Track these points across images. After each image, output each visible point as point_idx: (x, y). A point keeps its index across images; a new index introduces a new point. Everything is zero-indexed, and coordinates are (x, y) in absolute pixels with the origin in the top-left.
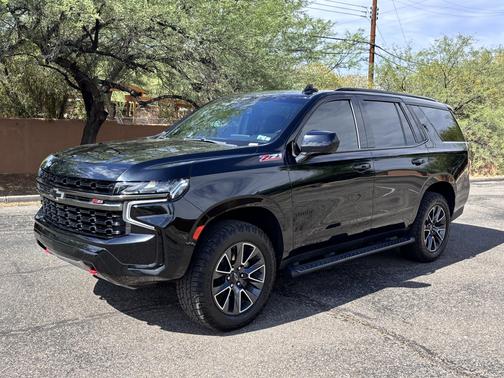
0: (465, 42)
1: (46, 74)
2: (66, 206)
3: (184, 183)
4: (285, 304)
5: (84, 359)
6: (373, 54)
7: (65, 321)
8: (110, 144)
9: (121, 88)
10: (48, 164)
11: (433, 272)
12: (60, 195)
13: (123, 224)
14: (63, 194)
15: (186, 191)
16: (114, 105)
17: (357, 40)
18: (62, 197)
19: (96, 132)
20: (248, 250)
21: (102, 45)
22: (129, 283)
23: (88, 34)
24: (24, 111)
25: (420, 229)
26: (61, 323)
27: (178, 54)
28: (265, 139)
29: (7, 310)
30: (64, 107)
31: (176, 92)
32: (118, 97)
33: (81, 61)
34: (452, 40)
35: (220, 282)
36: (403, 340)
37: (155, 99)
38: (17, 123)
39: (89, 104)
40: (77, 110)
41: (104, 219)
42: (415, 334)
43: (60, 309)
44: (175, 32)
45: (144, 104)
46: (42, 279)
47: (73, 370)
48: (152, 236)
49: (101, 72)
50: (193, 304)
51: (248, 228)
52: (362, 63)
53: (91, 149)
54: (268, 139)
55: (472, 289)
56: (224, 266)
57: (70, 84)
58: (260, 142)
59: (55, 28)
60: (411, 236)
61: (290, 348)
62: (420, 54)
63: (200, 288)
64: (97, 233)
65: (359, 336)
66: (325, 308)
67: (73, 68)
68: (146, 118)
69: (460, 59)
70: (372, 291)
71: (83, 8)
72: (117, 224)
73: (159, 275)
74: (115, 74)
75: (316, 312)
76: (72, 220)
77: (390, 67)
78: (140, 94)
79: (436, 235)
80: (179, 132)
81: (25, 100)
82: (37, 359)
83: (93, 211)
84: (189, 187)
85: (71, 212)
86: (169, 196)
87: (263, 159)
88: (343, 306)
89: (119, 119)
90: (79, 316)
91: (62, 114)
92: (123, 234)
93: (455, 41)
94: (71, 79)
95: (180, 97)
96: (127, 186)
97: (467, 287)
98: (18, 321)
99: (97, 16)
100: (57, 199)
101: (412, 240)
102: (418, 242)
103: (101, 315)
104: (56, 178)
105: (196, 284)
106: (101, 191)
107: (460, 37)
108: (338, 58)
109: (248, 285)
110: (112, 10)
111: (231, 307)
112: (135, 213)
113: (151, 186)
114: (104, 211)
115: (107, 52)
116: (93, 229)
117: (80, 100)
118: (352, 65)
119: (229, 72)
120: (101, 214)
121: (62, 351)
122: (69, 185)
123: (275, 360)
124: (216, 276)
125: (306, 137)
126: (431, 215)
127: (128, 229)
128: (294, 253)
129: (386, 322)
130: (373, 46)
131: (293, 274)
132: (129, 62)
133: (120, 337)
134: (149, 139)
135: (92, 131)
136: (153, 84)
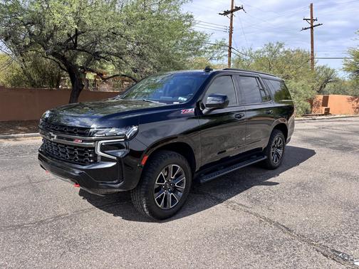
0: (281, 46)
1: (47, 62)
2: (58, 144)
3: (135, 128)
4: (195, 200)
5: (72, 244)
6: (230, 52)
7: (60, 216)
8: (86, 103)
9: (92, 71)
10: (47, 116)
11: (278, 175)
12: (53, 137)
13: (96, 156)
14: (56, 136)
15: (136, 133)
16: (88, 80)
17: (222, 45)
18: (55, 138)
19: (78, 96)
20: (175, 169)
21: (80, 46)
22: (100, 193)
23: (71, 39)
24: (35, 83)
25: (269, 151)
26: (57, 218)
27: (125, 50)
28: (183, 99)
29: (22, 209)
30: (58, 81)
31: (122, 73)
32: (90, 76)
33: (67, 55)
34: (273, 45)
35: (158, 190)
36: (271, 222)
37: (111, 77)
38: (31, 91)
39: (73, 80)
40: (67, 84)
41: (83, 152)
42: (277, 218)
43: (56, 207)
44: (122, 39)
45: (104, 80)
46: (45, 187)
47: (64, 252)
48: (115, 163)
49: (79, 61)
50: (142, 205)
51: (175, 155)
52: (225, 57)
53: (75, 107)
54: (185, 99)
55: (302, 185)
56: (161, 180)
57: (61, 68)
58: (180, 101)
59: (52, 35)
60: (265, 155)
61: (203, 230)
62: (257, 52)
63: (146, 194)
64: (79, 161)
65: (244, 220)
66: (220, 201)
67: (63, 58)
68: (105, 88)
69: (278, 55)
70: (246, 189)
71: (67, 22)
72: (91, 155)
73: (120, 188)
74: (88, 62)
75: (215, 204)
76: (62, 153)
77: (240, 59)
78: (102, 75)
79: (277, 154)
80: (127, 96)
81: (36, 78)
82: (41, 245)
83: (75, 147)
84: (138, 131)
85: (61, 148)
86: (125, 137)
87: (183, 112)
88: (231, 199)
89: (91, 89)
90: (69, 212)
91: (58, 85)
92: (96, 162)
93: (275, 45)
94: (63, 65)
95: (125, 76)
96: (97, 131)
97: (299, 184)
98: (29, 217)
99: (76, 26)
100: (52, 139)
101: (266, 157)
102: (269, 158)
103: (83, 211)
104: (51, 126)
105: (143, 193)
106: (80, 134)
107: (278, 43)
108: (211, 54)
109: (175, 190)
110: (85, 24)
111: (165, 204)
112: (103, 149)
113: (113, 130)
114: (83, 148)
115: (83, 50)
116: (76, 158)
117: (68, 79)
118: (219, 58)
119: (154, 61)
120: (80, 149)
121: (57, 239)
122: (59, 131)
123: (195, 239)
124: (156, 187)
125: (209, 98)
126: (275, 142)
127: (99, 158)
128: (202, 168)
129: (257, 210)
130: (230, 48)
131: (201, 181)
132: (97, 56)
133: (96, 226)
134: (110, 100)
135: (75, 96)
136: (110, 69)
